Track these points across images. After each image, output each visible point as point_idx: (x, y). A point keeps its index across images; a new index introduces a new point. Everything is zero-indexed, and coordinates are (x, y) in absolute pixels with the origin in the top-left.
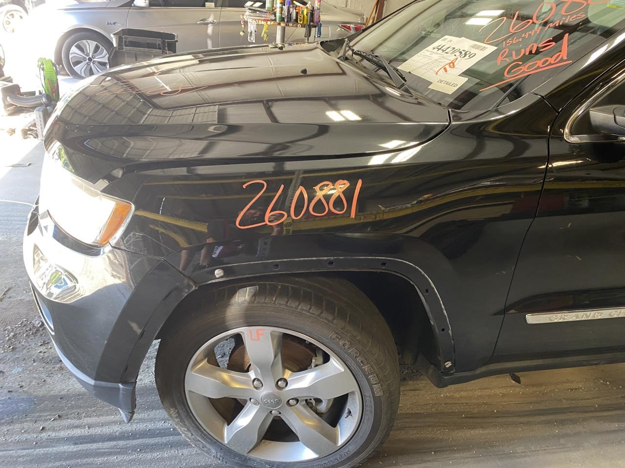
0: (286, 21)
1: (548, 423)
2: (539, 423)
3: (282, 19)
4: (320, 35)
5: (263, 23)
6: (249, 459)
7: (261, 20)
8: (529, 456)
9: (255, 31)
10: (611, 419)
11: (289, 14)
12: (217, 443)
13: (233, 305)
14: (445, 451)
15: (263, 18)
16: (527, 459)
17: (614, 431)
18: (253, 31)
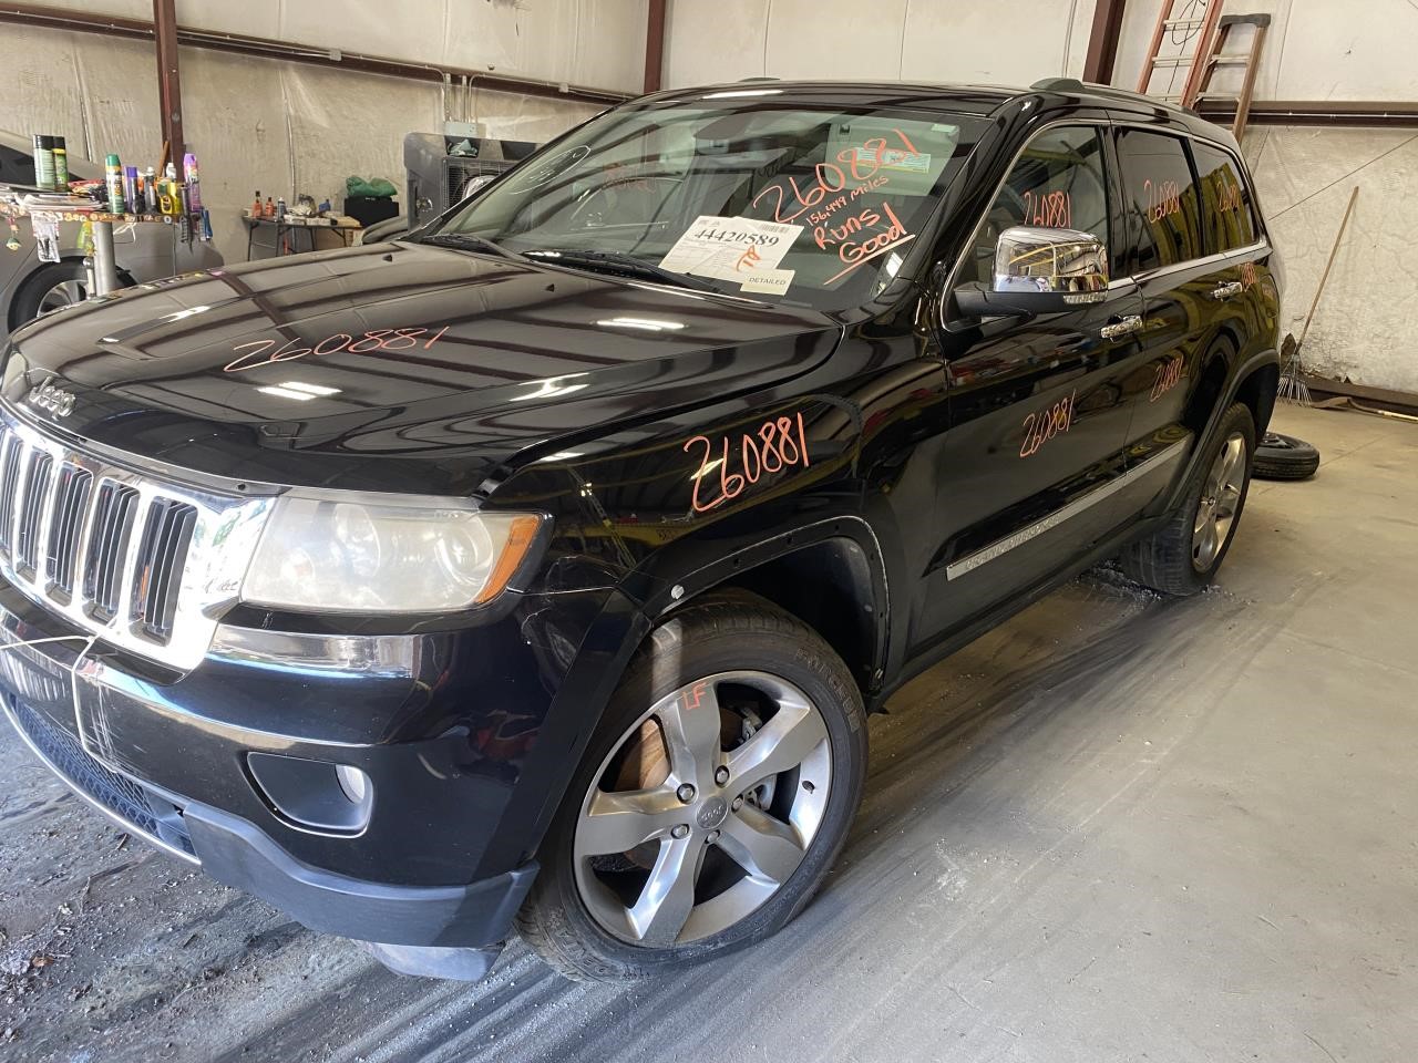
0: (134, 210)
1: (954, 743)
2: (946, 747)
3: (125, 208)
4: (211, 235)
5: (76, 217)
6: (679, 951)
7: (73, 212)
8: (967, 786)
9: (57, 238)
10: (1007, 711)
11: (141, 197)
12: (625, 947)
13: (659, 656)
14: (885, 823)
15: (75, 208)
16: (969, 789)
17: (1017, 723)
18: (52, 238)
